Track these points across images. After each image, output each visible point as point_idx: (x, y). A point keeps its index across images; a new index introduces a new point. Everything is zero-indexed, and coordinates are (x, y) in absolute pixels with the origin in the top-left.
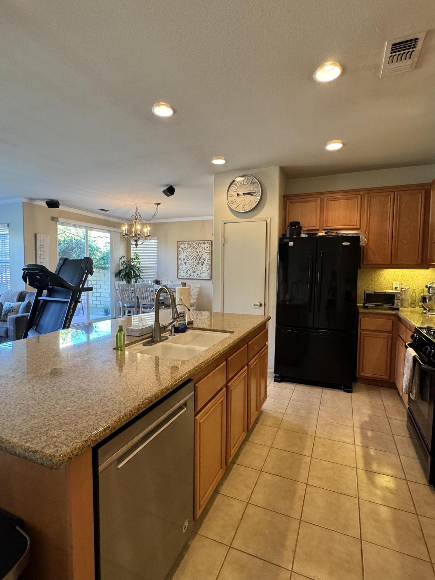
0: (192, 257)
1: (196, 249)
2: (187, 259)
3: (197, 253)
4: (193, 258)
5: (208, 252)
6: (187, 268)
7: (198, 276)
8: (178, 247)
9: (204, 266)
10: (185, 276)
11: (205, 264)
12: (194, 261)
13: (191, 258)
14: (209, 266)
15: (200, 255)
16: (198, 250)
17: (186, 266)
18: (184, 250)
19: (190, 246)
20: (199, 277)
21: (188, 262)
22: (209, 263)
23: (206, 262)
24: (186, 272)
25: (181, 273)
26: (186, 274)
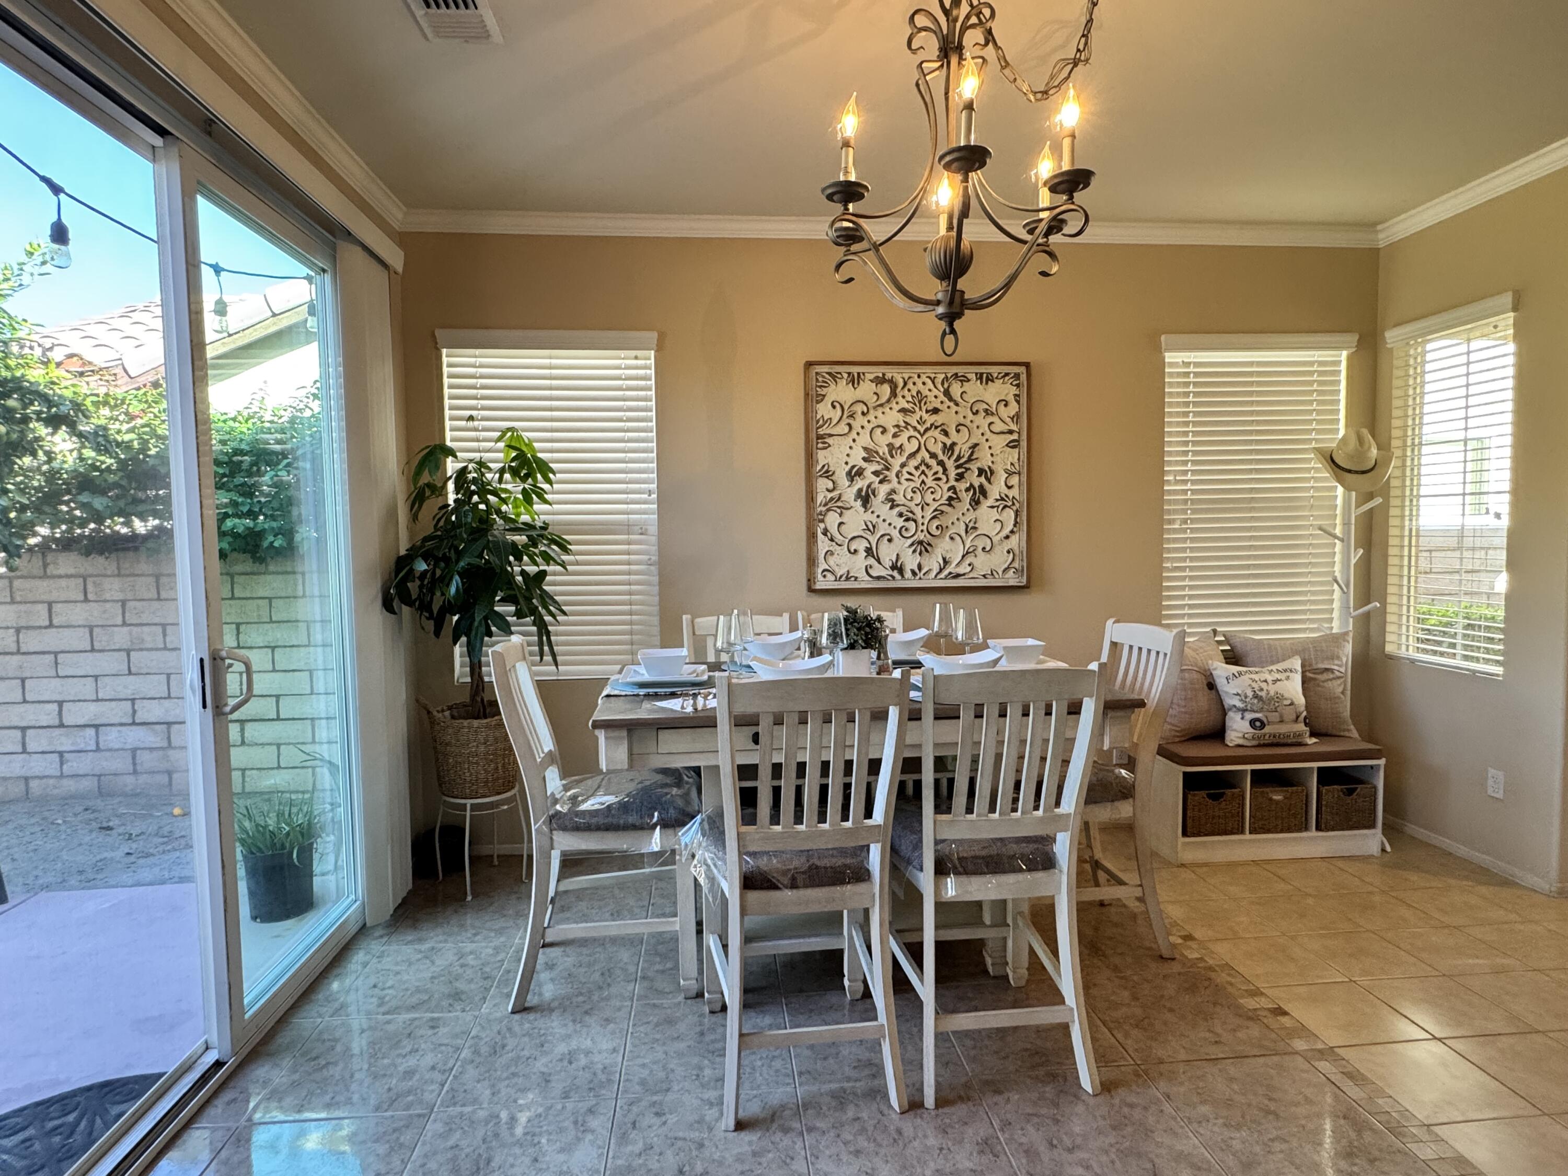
0: (914, 463)
1: (936, 411)
2: (876, 473)
3: (946, 434)
4: (923, 461)
5: (1011, 432)
6: (871, 528)
7: (950, 569)
8: (812, 398)
9: (986, 516)
10: (862, 575)
11: (990, 502)
12: (930, 482)
13: (910, 467)
14: (1017, 513)
15: (963, 448)
16: (948, 417)
17: (868, 516)
18: (851, 416)
19: (894, 394)
20: (957, 576)
21: (883, 490)
22: (1014, 493)
23: (996, 489)
24: (869, 551)
25: (832, 561)
26: (871, 561)
